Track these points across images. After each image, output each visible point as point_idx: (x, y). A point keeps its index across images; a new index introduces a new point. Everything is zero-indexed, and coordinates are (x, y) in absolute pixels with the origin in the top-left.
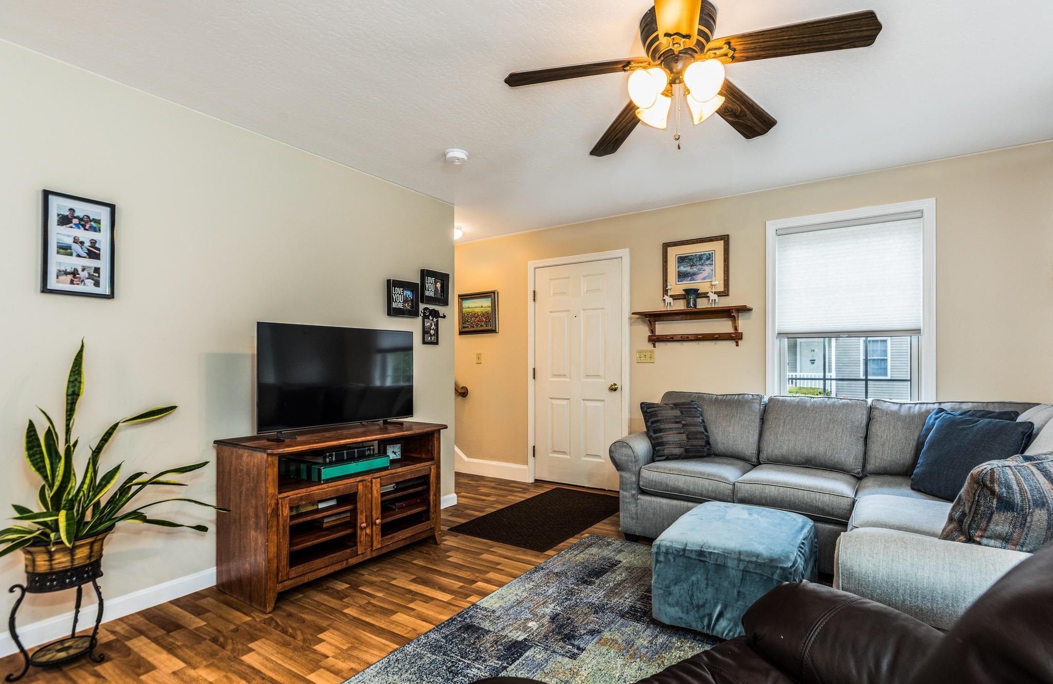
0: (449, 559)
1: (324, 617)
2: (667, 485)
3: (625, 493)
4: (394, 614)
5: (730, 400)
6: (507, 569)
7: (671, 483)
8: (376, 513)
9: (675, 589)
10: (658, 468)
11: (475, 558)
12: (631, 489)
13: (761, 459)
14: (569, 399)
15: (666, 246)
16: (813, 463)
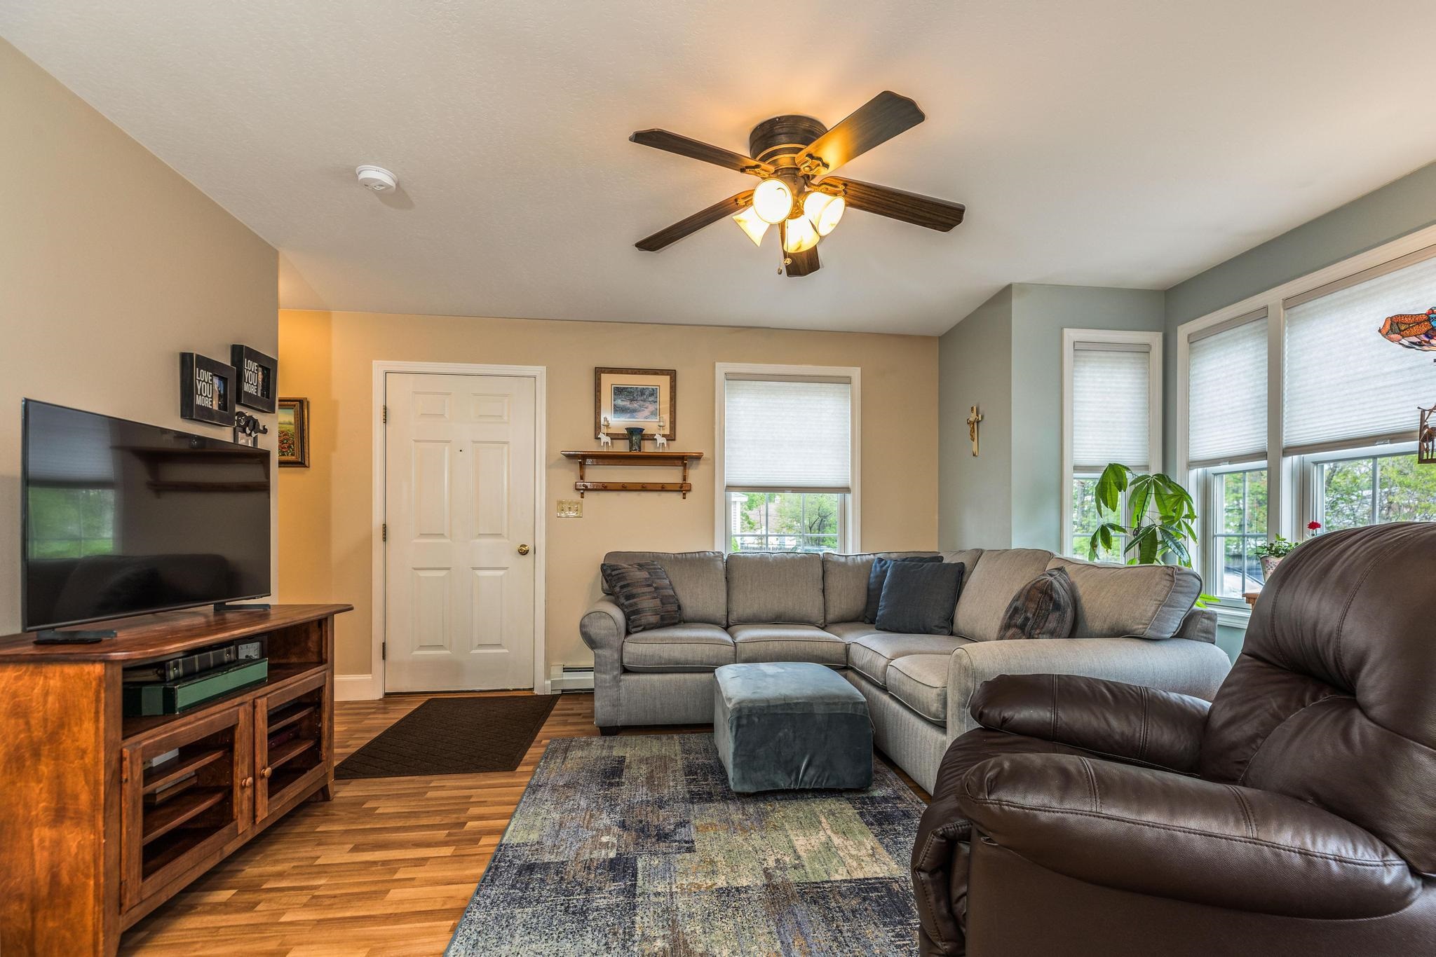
0: (377, 812)
1: (250, 941)
2: (660, 657)
3: (604, 676)
4: (388, 893)
5: (692, 558)
6: (490, 799)
7: (665, 655)
8: (262, 757)
9: (761, 751)
10: (637, 640)
11: (419, 800)
12: (612, 669)
13: (730, 620)
14: (449, 569)
15: (599, 372)
16: (783, 619)
